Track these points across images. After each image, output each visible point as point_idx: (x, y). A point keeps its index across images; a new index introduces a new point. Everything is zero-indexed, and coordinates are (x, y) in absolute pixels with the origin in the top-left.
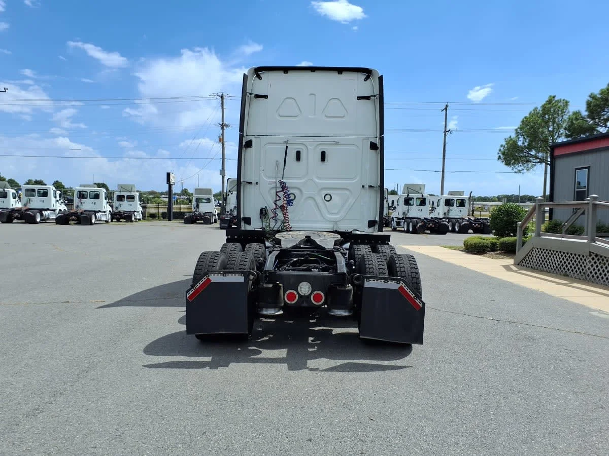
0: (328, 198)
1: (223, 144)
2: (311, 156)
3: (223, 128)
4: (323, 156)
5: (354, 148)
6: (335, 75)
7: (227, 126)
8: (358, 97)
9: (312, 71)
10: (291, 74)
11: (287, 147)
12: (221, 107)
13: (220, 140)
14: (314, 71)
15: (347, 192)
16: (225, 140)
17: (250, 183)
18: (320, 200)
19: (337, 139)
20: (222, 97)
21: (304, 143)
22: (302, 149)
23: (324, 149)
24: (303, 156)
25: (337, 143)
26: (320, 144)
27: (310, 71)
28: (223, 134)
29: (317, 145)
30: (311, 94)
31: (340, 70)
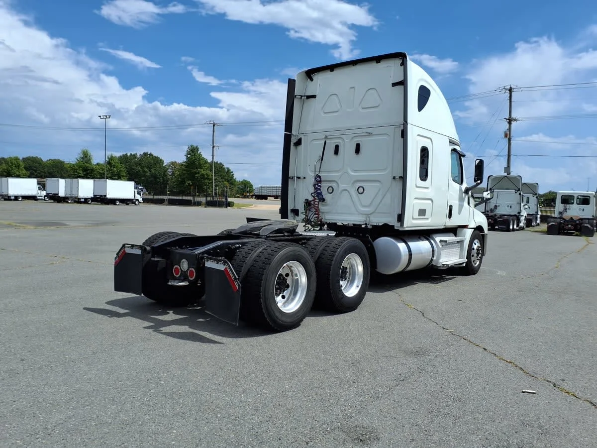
0: (361, 190)
1: (510, 140)
2: (348, 149)
3: (510, 123)
4: (358, 149)
5: (385, 137)
6: (374, 65)
7: (515, 120)
8: (393, 84)
9: (354, 65)
10: (337, 72)
11: (325, 142)
12: (509, 101)
13: (506, 136)
14: (356, 65)
15: (378, 184)
16: (512, 135)
17: (299, 178)
18: (354, 192)
19: (369, 130)
20: (510, 90)
21: (342, 136)
22: (339, 142)
23: (358, 141)
24: (341, 150)
25: (370, 134)
26: (355, 137)
27: (352, 65)
28: (510, 129)
29: (352, 138)
30: (351, 88)
31: (378, 59)
